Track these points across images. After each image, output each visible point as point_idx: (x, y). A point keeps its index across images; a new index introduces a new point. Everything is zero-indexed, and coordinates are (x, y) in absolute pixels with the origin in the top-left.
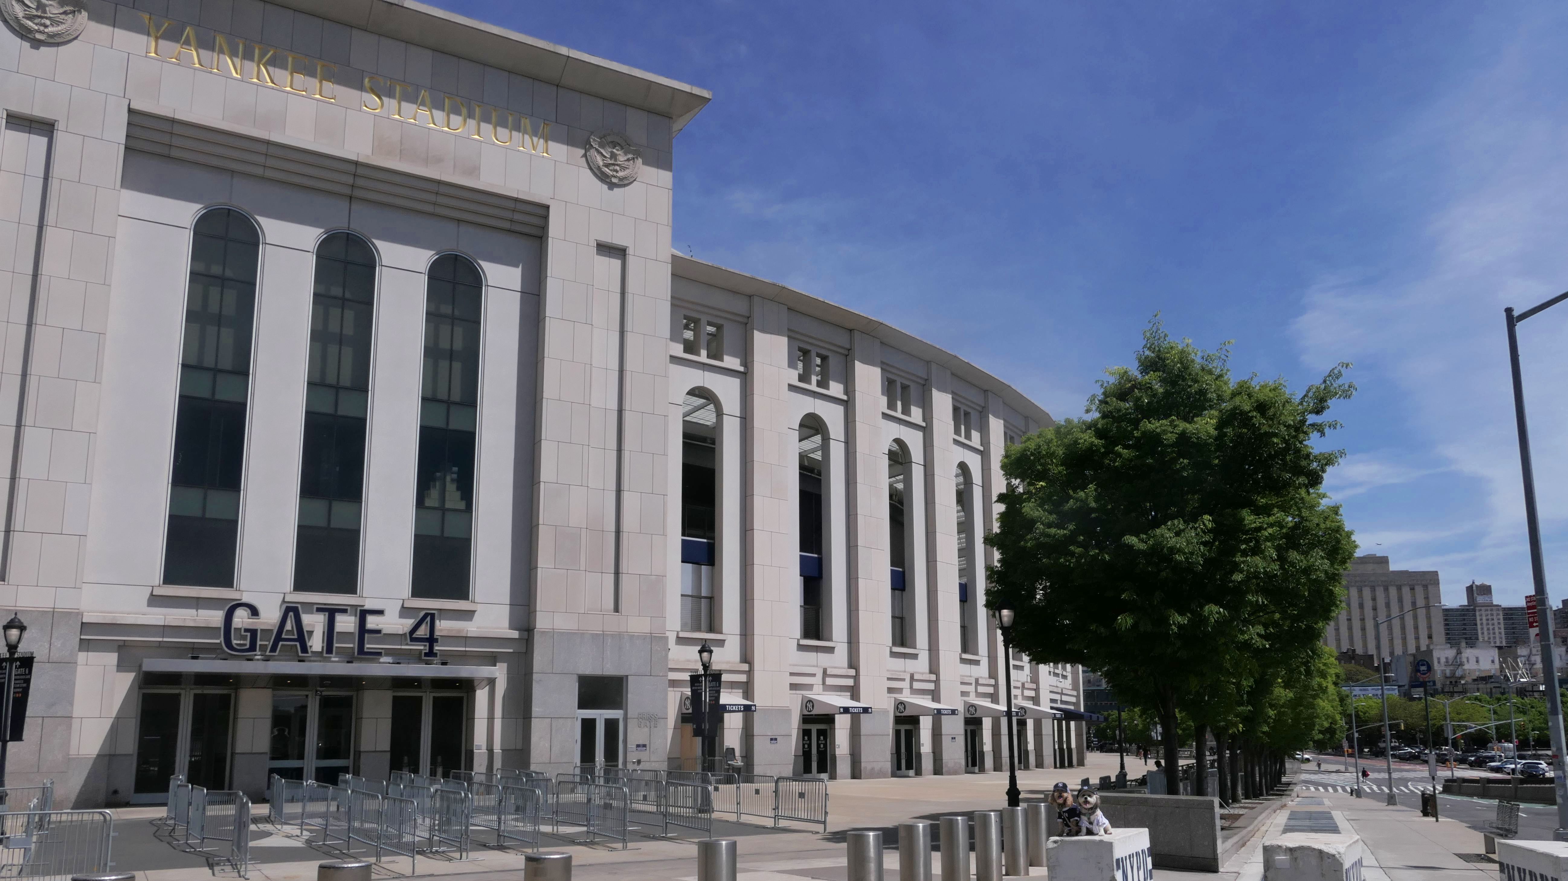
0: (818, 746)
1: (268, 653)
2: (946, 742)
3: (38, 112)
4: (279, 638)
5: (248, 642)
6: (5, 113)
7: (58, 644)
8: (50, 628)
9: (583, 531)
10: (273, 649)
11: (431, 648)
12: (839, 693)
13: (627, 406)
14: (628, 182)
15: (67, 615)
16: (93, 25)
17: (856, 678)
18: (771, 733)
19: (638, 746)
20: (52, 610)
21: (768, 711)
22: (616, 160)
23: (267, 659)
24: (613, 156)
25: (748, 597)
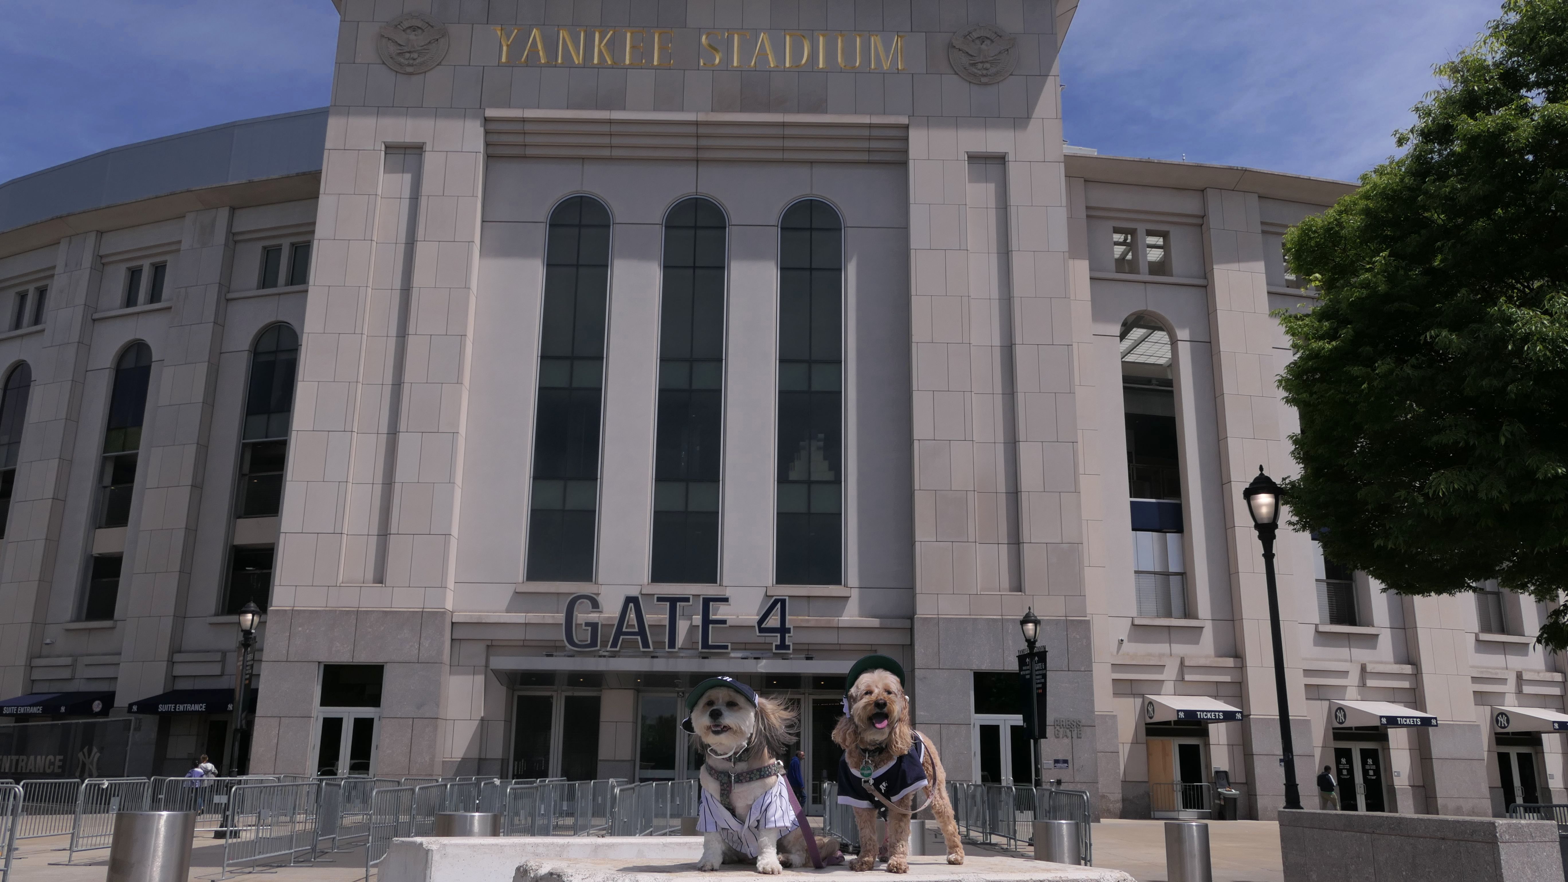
0: (1365, 772)
1: (609, 649)
3: (410, 138)
4: (619, 632)
5: (588, 637)
6: (383, 145)
7: (426, 643)
8: (419, 628)
9: (970, 494)
10: (614, 645)
11: (783, 639)
12: (1391, 699)
13: (1018, 338)
14: (1003, 78)
15: (436, 614)
17: (1416, 675)
19: (1057, 761)
20: (421, 610)
22: (985, 56)
24: (982, 52)
25: (1232, 571)
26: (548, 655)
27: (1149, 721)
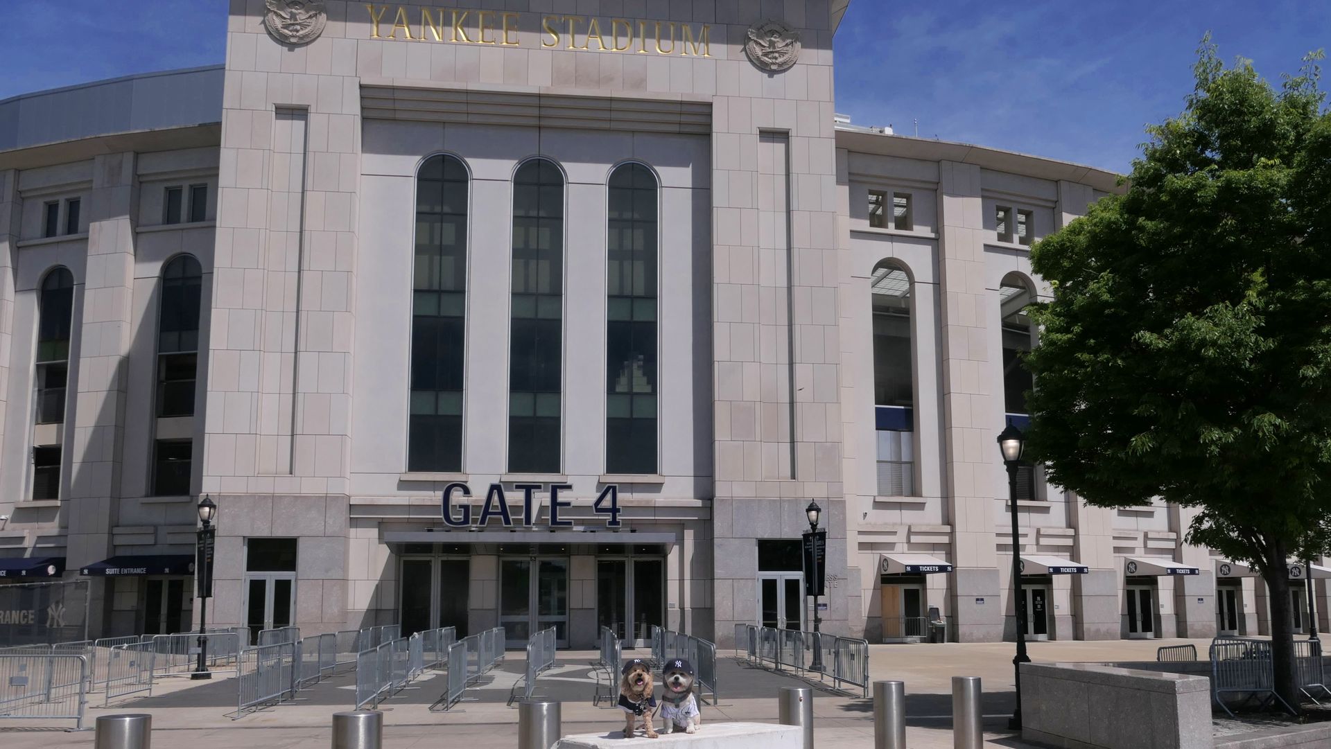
0: (1035, 606)
1: (478, 525)
2: (1190, 603)
3: (296, 101)
4: (486, 512)
5: (461, 517)
6: (274, 106)
7: (330, 521)
8: (324, 509)
9: (758, 405)
10: (483, 522)
11: (614, 517)
12: (1057, 554)
13: (796, 281)
14: (788, 66)
15: (336, 498)
16: (330, 23)
17: (1076, 537)
18: (977, 594)
19: (818, 605)
20: (323, 494)
21: (969, 572)
22: (774, 48)
23: (481, 530)
24: (772, 44)
25: (948, 460)
26: (429, 531)
27: (884, 573)
